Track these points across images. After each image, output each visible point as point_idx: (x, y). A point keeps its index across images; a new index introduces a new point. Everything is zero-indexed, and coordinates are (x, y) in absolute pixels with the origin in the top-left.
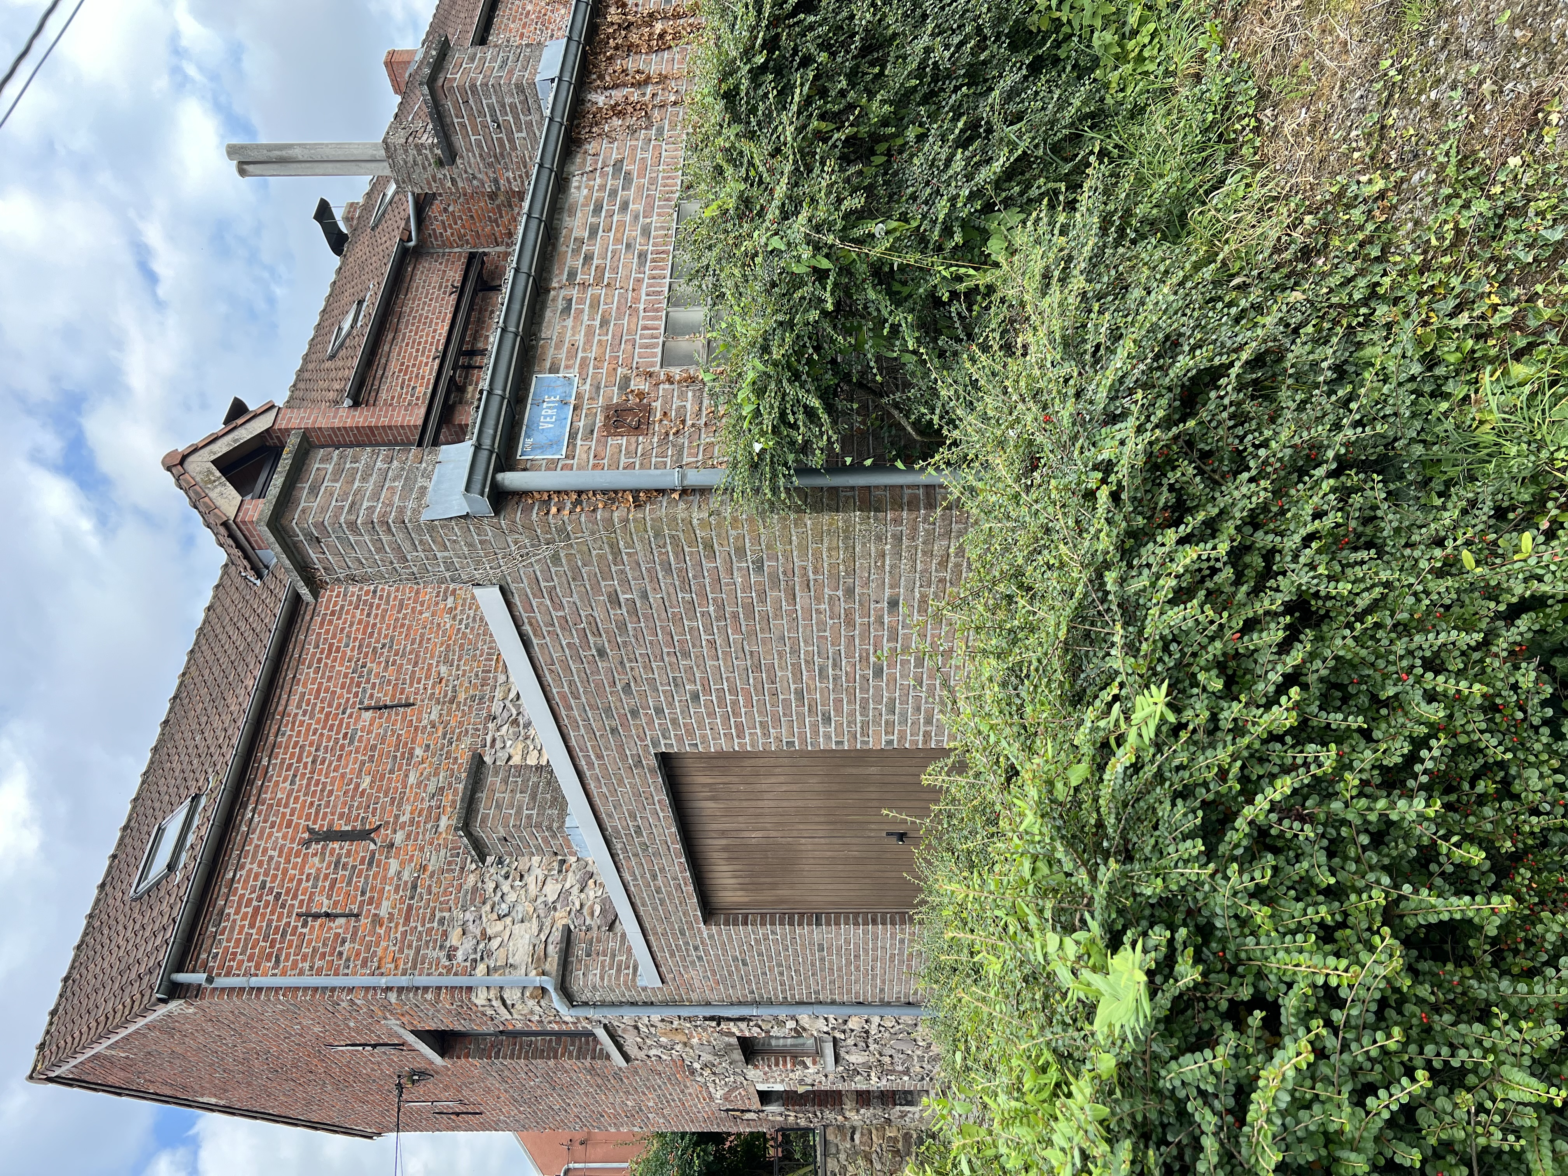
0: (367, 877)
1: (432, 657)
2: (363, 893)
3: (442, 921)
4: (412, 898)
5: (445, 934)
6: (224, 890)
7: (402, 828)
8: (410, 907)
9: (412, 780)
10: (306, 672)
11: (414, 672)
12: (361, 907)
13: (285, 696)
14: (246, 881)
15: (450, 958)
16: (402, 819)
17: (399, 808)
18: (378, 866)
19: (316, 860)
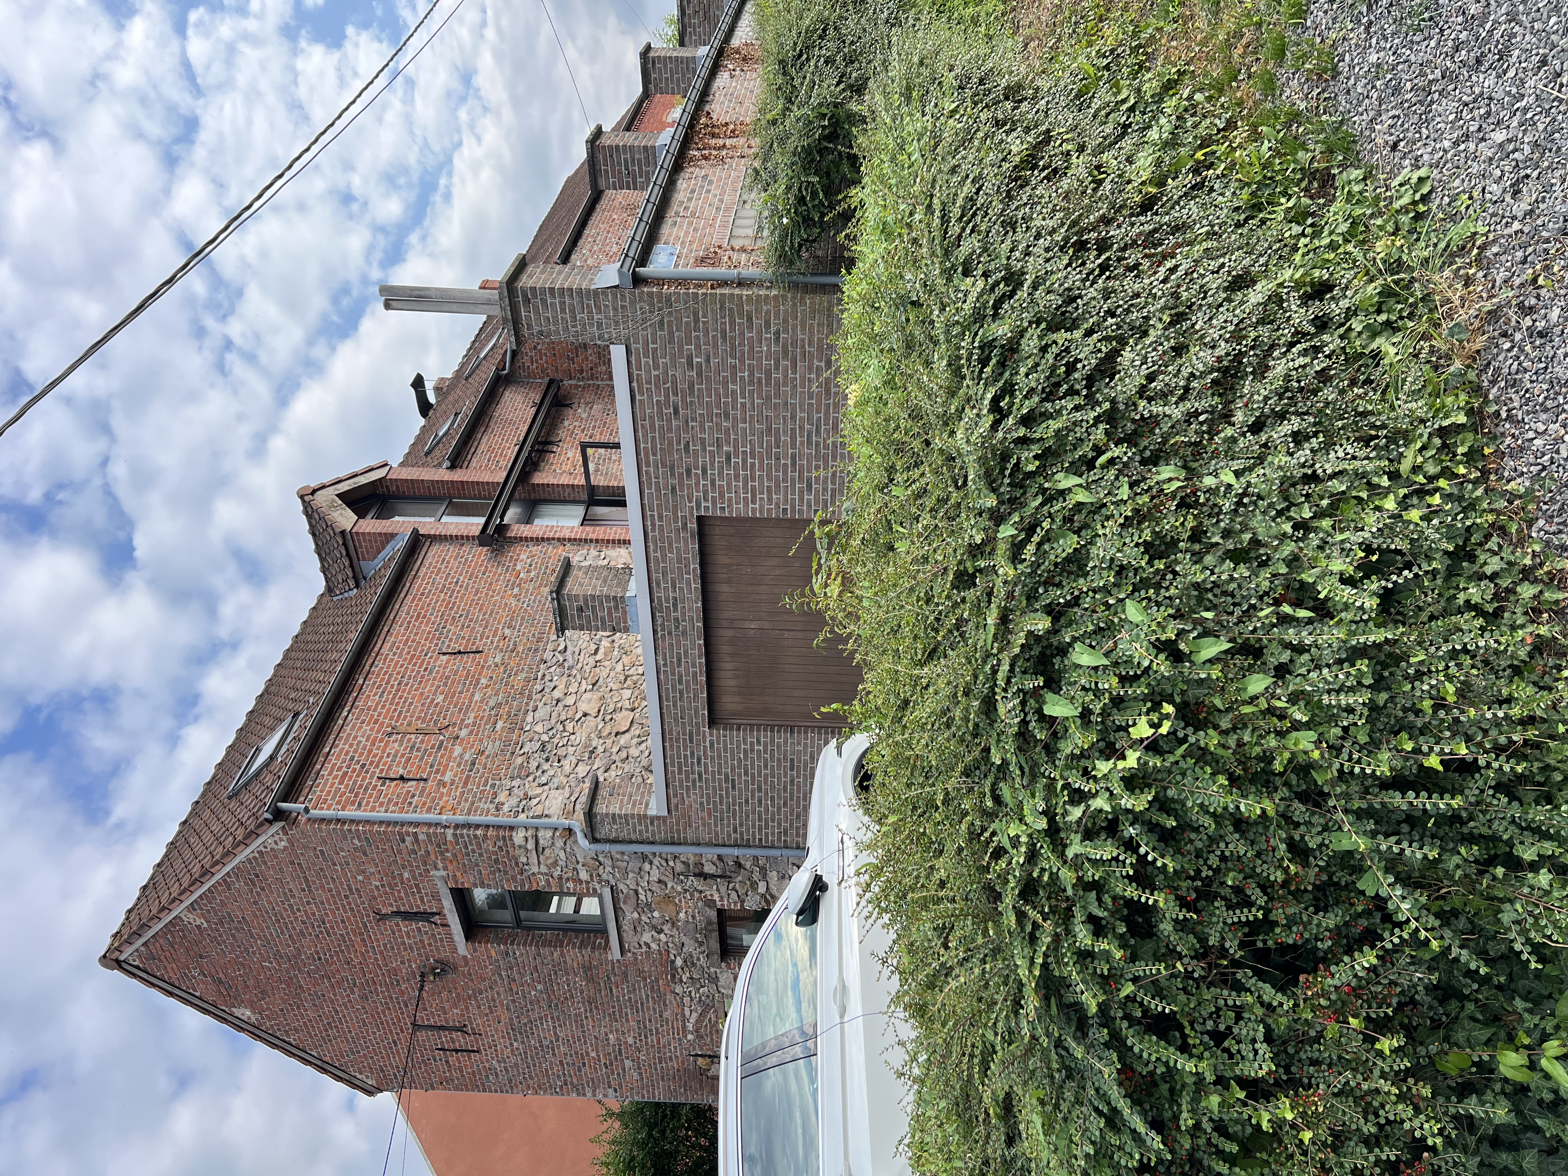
0: (436, 757)
1: (499, 624)
2: (432, 767)
3: (493, 786)
4: (471, 771)
5: (495, 794)
6: (321, 759)
7: (467, 726)
8: (468, 777)
9: (477, 697)
10: (398, 629)
11: (484, 632)
12: (429, 774)
14: (339, 755)
15: (497, 809)
16: (467, 722)
17: (465, 714)
18: (445, 750)
19: (396, 745)
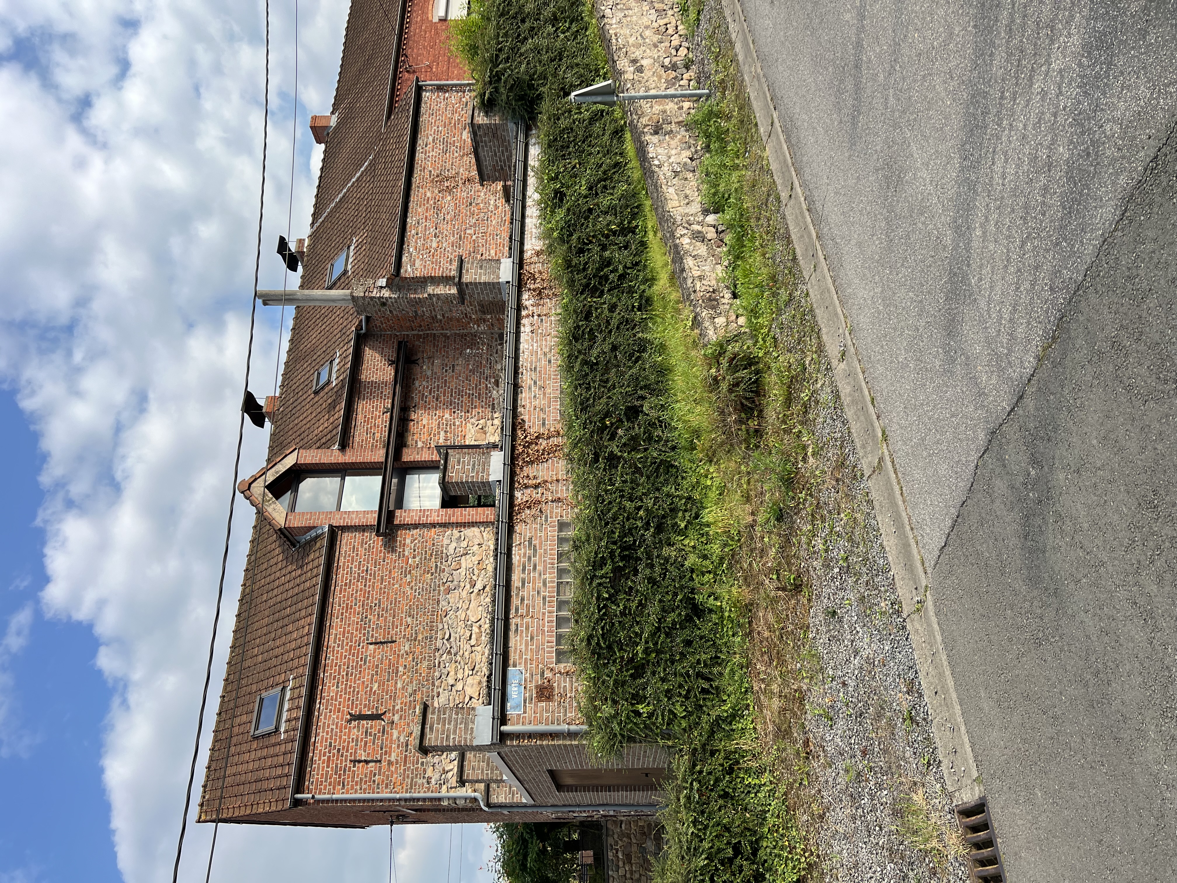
0: (382, 740)
1: (402, 613)
2: (382, 749)
3: (422, 764)
4: (406, 751)
5: (425, 770)
7: (397, 713)
8: (406, 756)
9: (399, 685)
10: (336, 621)
11: (393, 622)
12: (381, 756)
13: (327, 636)
14: (322, 742)
15: (428, 783)
16: (396, 708)
17: (394, 701)
18: (387, 734)
19: (355, 730)
